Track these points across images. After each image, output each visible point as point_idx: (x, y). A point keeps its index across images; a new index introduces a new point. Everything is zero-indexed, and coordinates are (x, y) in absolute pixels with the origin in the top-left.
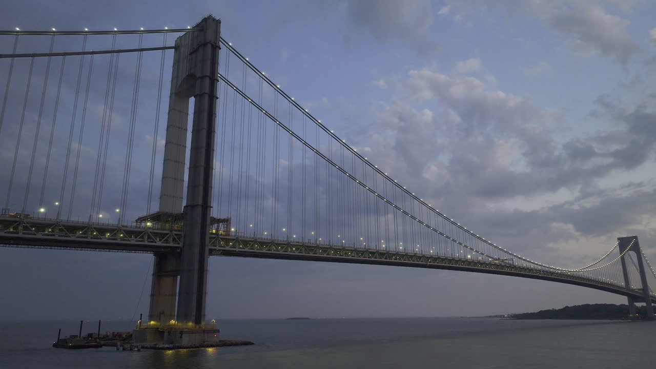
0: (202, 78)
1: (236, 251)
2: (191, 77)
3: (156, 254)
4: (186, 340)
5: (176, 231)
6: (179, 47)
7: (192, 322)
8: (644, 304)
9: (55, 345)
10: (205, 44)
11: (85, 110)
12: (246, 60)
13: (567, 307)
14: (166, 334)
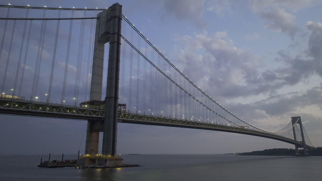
0: (114, 34)
1: (128, 120)
2: (107, 33)
3: (89, 121)
4: (108, 164)
5: (102, 109)
6: (99, 18)
7: (111, 155)
8: (303, 148)
9: (39, 166)
10: (115, 17)
11: (27, 47)
12: (133, 26)
13: (266, 150)
14: (97, 161)
